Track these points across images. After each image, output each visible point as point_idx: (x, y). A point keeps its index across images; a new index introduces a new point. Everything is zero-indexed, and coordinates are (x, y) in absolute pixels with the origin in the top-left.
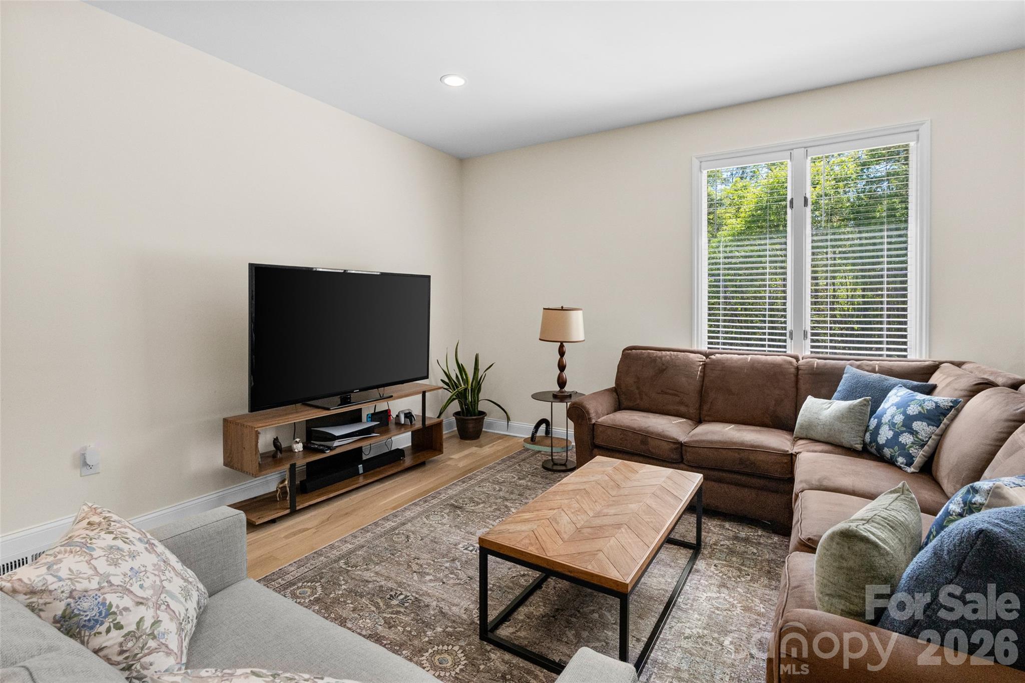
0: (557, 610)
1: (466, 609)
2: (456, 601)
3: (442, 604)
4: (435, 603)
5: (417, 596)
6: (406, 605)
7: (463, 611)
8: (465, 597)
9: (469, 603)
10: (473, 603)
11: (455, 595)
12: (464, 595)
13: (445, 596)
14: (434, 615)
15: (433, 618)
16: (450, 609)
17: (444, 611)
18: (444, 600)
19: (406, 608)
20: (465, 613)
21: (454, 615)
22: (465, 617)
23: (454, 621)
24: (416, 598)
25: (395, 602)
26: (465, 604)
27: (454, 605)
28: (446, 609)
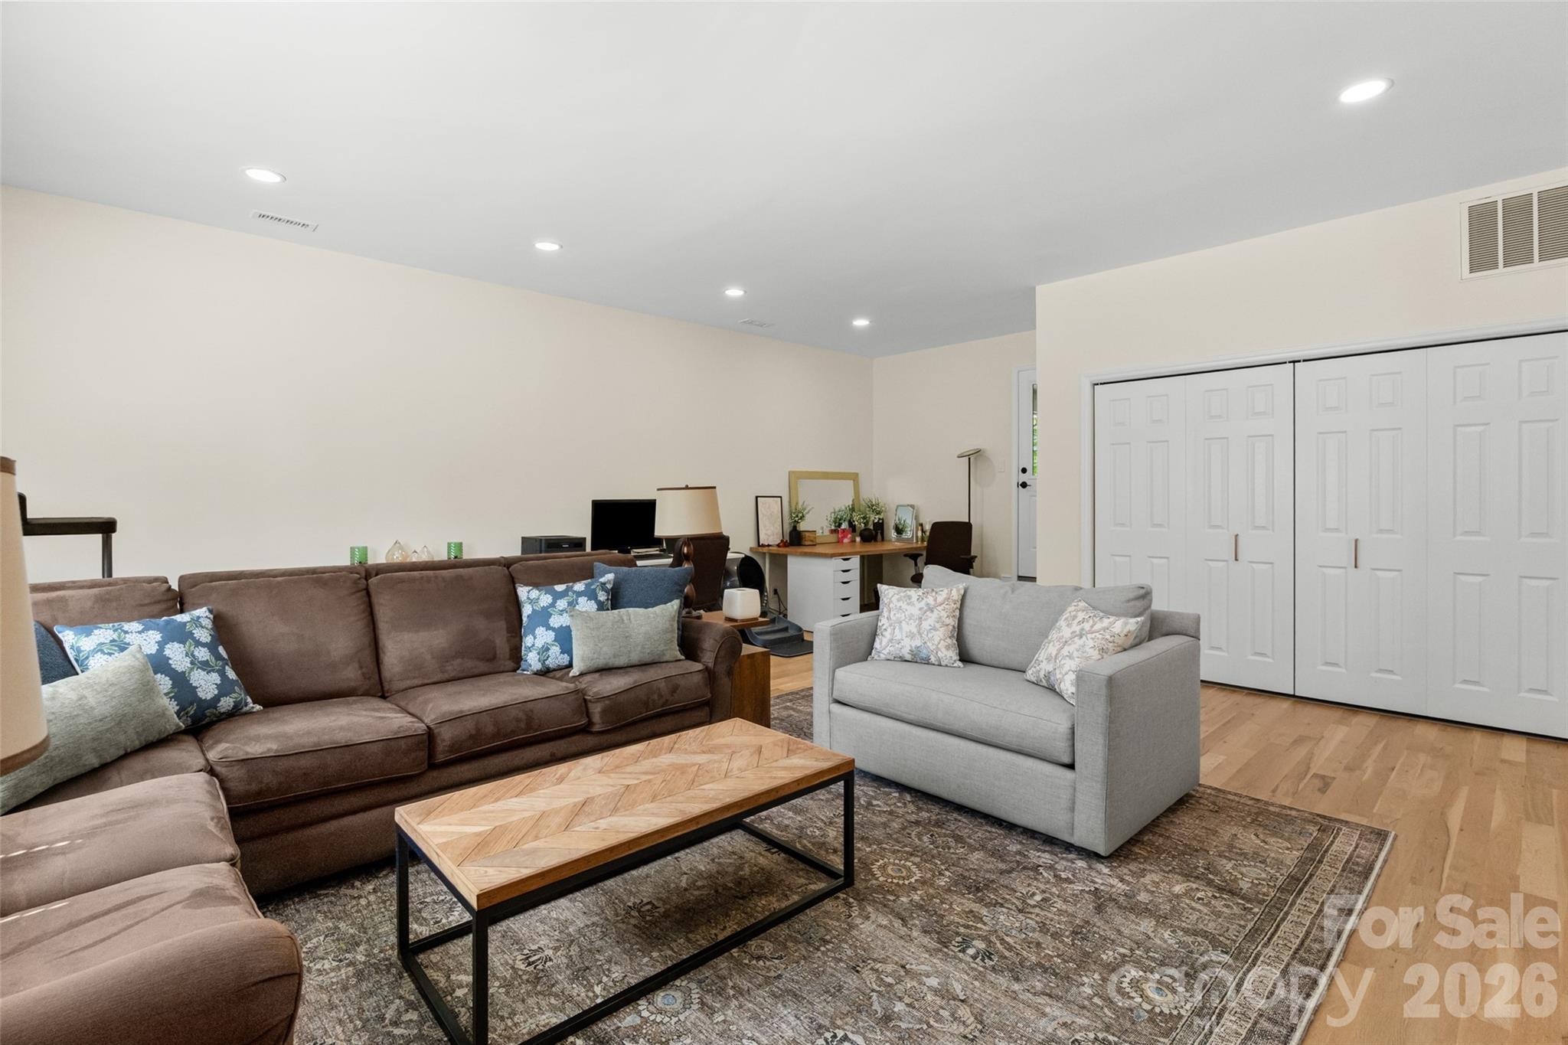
0: (743, 898)
1: (868, 918)
2: (880, 933)
3: (903, 931)
4: (915, 934)
5: (946, 950)
6: (959, 939)
7: (873, 916)
8: (868, 936)
9: (862, 926)
10: (857, 925)
11: (883, 942)
12: (869, 940)
13: (899, 943)
14: (914, 918)
15: (915, 915)
16: (891, 922)
17: (900, 921)
18: (901, 937)
19: (958, 934)
20: (870, 913)
21: (885, 914)
22: (870, 909)
23: (885, 906)
24: (946, 947)
25: (981, 945)
26: (867, 927)
27: (885, 927)
28: (897, 923)
